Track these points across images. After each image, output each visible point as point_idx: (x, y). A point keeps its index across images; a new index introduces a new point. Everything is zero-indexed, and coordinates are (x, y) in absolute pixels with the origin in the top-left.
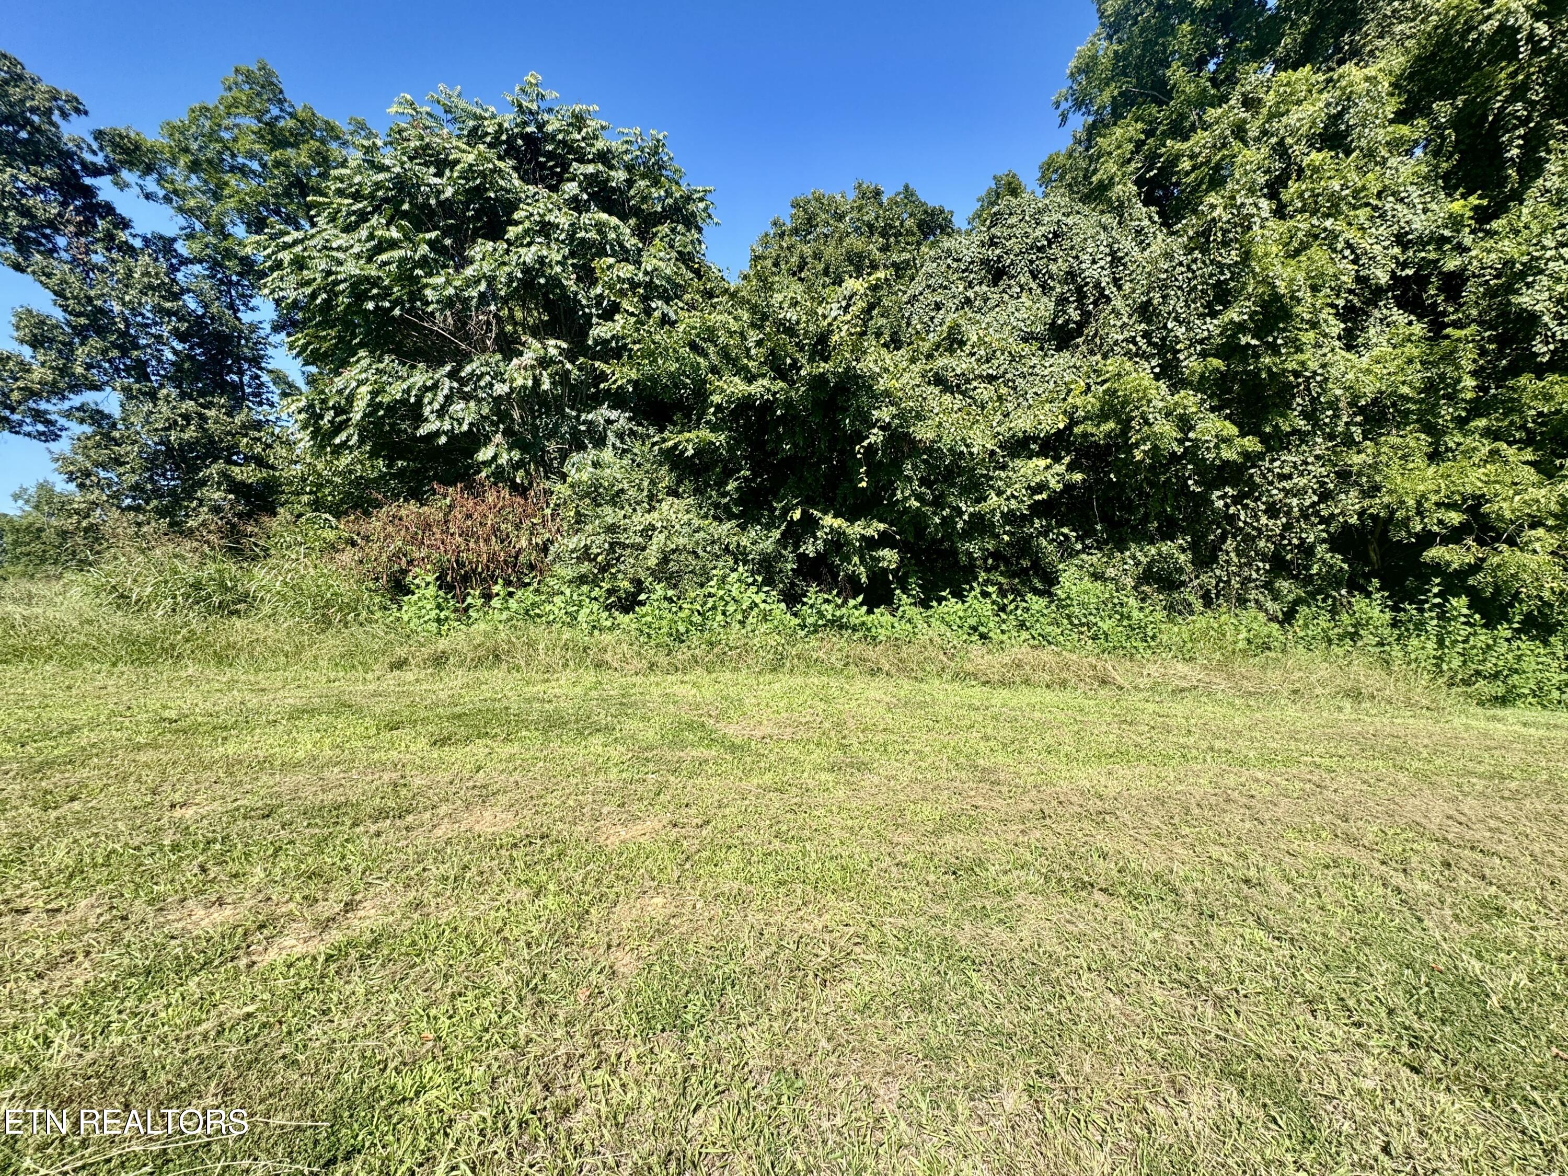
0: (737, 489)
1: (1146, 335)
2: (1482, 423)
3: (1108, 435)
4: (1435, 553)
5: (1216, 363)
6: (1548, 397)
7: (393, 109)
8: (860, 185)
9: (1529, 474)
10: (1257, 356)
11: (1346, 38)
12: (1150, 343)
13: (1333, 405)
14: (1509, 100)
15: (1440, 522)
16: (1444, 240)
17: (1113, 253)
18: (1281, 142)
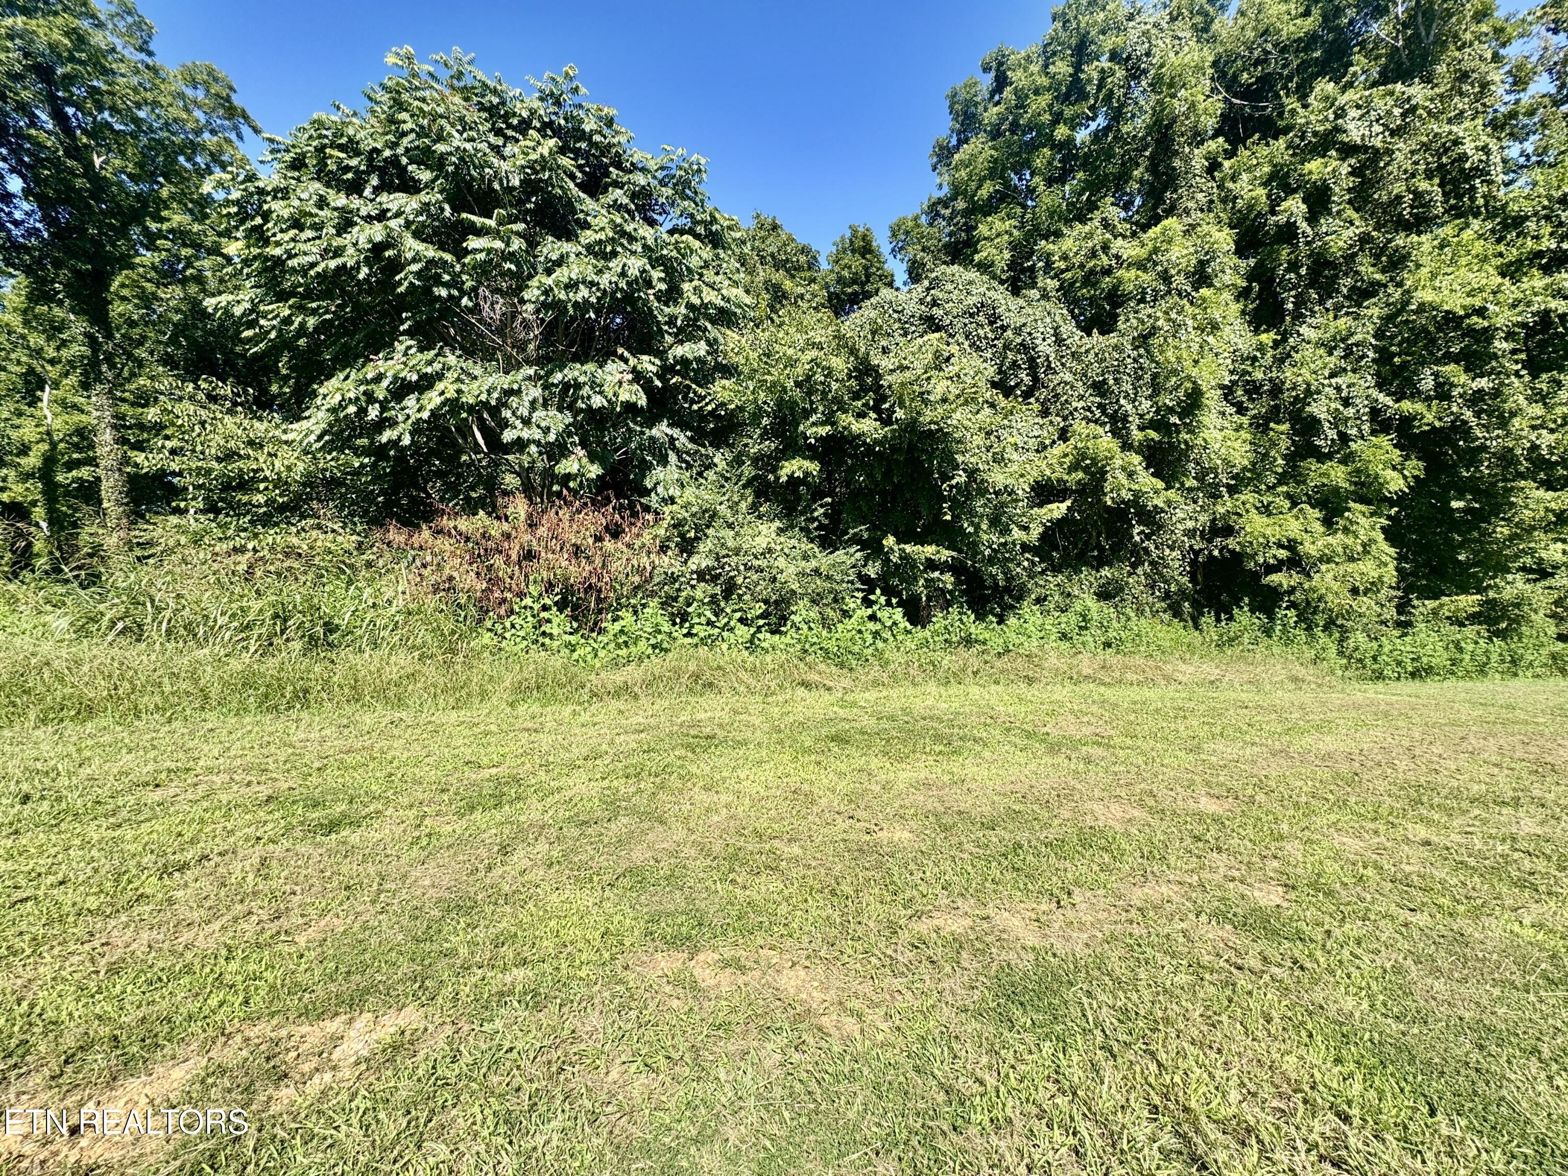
0: (825, 515)
1: (1100, 406)
2: (1285, 489)
3: (1079, 482)
4: (1275, 578)
5: (1153, 434)
6: (1326, 475)
7: (391, 59)
8: (758, 216)
9: (1318, 527)
10: (1178, 432)
11: (1168, 194)
12: (1104, 413)
13: (1214, 470)
14: (1287, 270)
15: (1275, 556)
16: (1255, 359)
17: (1056, 335)
18: (1166, 271)
